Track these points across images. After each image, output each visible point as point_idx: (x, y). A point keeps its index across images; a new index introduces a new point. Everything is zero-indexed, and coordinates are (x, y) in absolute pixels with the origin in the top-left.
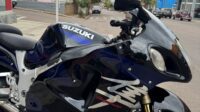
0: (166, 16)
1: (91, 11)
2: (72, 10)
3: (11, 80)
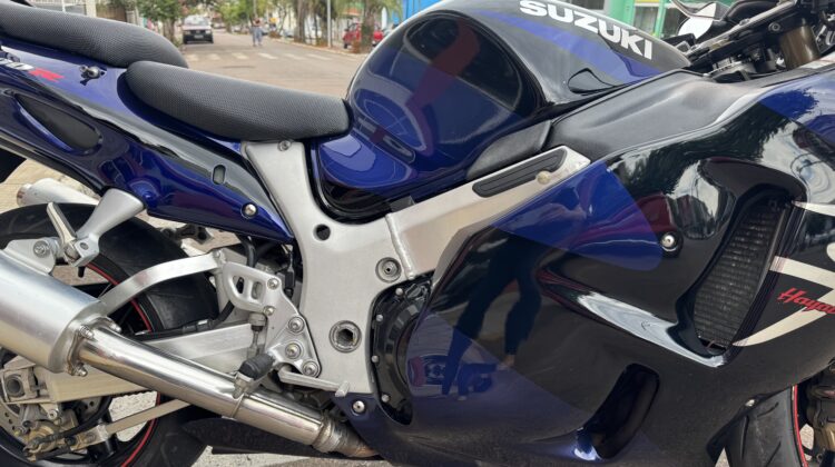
1: (179, 35)
3: (257, 285)
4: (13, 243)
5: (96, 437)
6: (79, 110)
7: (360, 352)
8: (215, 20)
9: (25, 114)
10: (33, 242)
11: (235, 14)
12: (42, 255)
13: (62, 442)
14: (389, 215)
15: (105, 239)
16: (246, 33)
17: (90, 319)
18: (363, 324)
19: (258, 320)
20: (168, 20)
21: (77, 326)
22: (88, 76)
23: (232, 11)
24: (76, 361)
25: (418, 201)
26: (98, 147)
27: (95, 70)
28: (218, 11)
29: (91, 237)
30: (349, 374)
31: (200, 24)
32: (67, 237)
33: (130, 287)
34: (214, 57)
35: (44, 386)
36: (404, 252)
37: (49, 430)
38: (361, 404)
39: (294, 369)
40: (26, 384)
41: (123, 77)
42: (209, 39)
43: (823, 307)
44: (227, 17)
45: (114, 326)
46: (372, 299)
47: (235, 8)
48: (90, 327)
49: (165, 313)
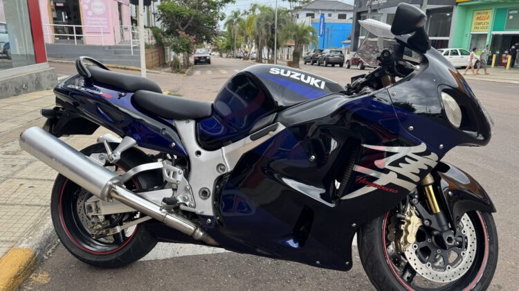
0: (333, 64)
1: (192, 60)
2: (155, 60)
3: (174, 173)
4: (93, 154)
5: (116, 230)
6: (117, 109)
7: (210, 200)
8: (214, 50)
9: (99, 109)
10: (98, 154)
11: (224, 47)
12: (101, 159)
13: (104, 231)
14: (223, 148)
15: (123, 154)
16: (230, 57)
17: (115, 182)
18: (211, 189)
19: (174, 186)
20: (186, 53)
21: (110, 183)
22: (121, 96)
23: (223, 45)
24: (110, 197)
25: (233, 142)
26: (122, 121)
27: (123, 94)
28: (215, 45)
29: (118, 153)
30: (206, 207)
31: (204, 53)
32: (110, 152)
33: (131, 173)
34: (209, 72)
35: (99, 209)
36: (227, 161)
37: (100, 226)
38: (210, 220)
39: (186, 205)
40: (93, 208)
41: (133, 96)
42: (208, 61)
43: (376, 186)
44: (220, 48)
45: (124, 186)
46: (215, 179)
47: (225, 43)
48: (115, 184)
49: (144, 184)
